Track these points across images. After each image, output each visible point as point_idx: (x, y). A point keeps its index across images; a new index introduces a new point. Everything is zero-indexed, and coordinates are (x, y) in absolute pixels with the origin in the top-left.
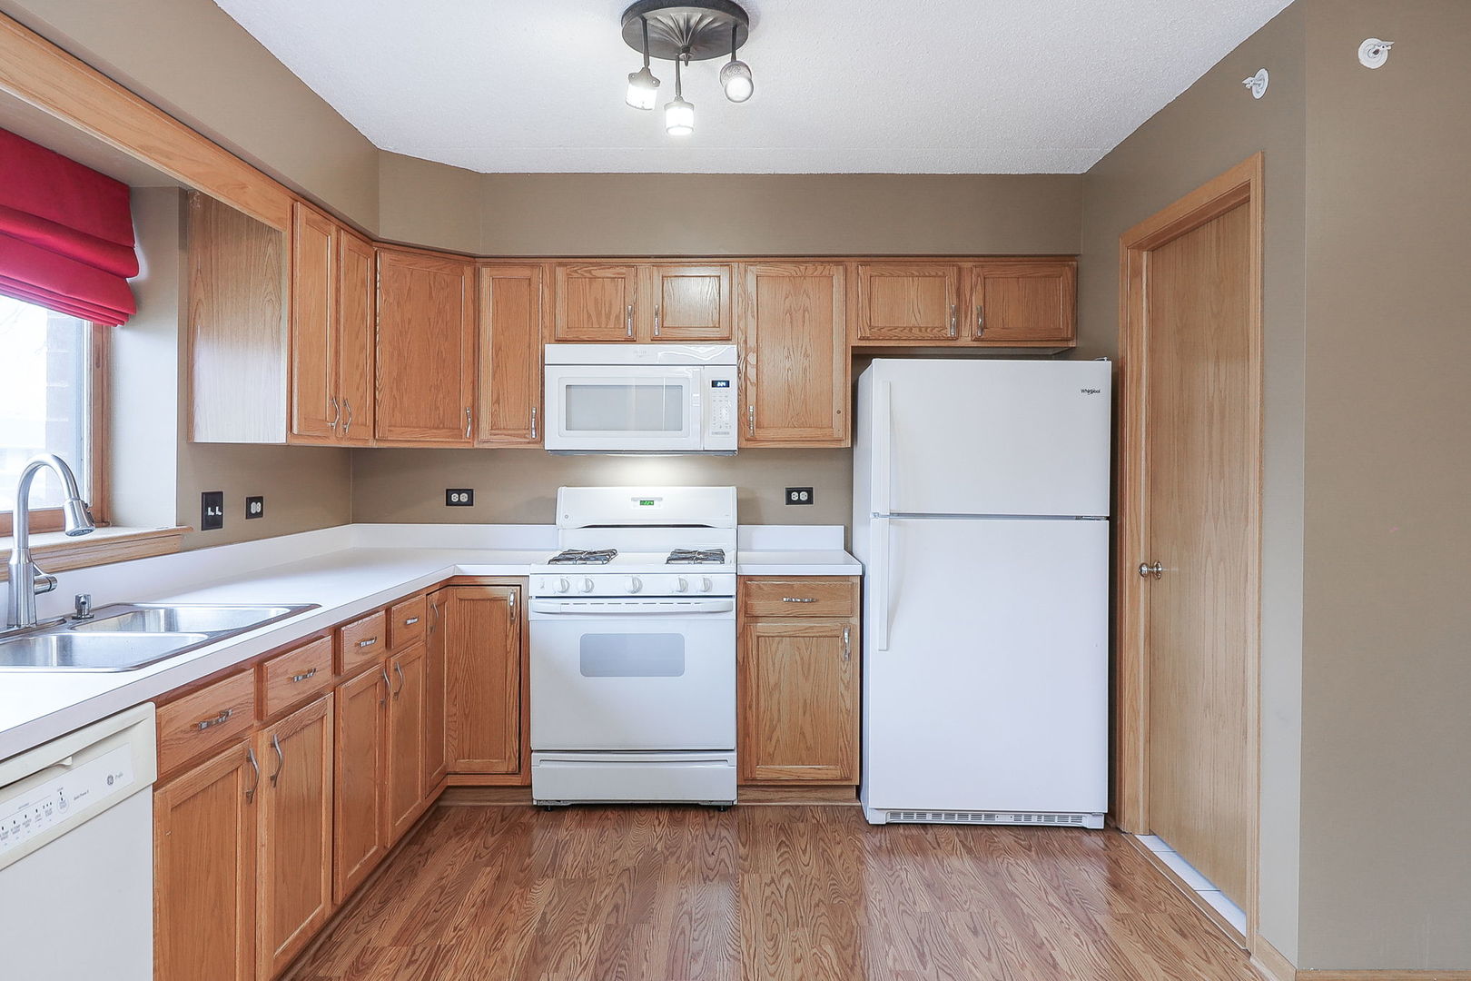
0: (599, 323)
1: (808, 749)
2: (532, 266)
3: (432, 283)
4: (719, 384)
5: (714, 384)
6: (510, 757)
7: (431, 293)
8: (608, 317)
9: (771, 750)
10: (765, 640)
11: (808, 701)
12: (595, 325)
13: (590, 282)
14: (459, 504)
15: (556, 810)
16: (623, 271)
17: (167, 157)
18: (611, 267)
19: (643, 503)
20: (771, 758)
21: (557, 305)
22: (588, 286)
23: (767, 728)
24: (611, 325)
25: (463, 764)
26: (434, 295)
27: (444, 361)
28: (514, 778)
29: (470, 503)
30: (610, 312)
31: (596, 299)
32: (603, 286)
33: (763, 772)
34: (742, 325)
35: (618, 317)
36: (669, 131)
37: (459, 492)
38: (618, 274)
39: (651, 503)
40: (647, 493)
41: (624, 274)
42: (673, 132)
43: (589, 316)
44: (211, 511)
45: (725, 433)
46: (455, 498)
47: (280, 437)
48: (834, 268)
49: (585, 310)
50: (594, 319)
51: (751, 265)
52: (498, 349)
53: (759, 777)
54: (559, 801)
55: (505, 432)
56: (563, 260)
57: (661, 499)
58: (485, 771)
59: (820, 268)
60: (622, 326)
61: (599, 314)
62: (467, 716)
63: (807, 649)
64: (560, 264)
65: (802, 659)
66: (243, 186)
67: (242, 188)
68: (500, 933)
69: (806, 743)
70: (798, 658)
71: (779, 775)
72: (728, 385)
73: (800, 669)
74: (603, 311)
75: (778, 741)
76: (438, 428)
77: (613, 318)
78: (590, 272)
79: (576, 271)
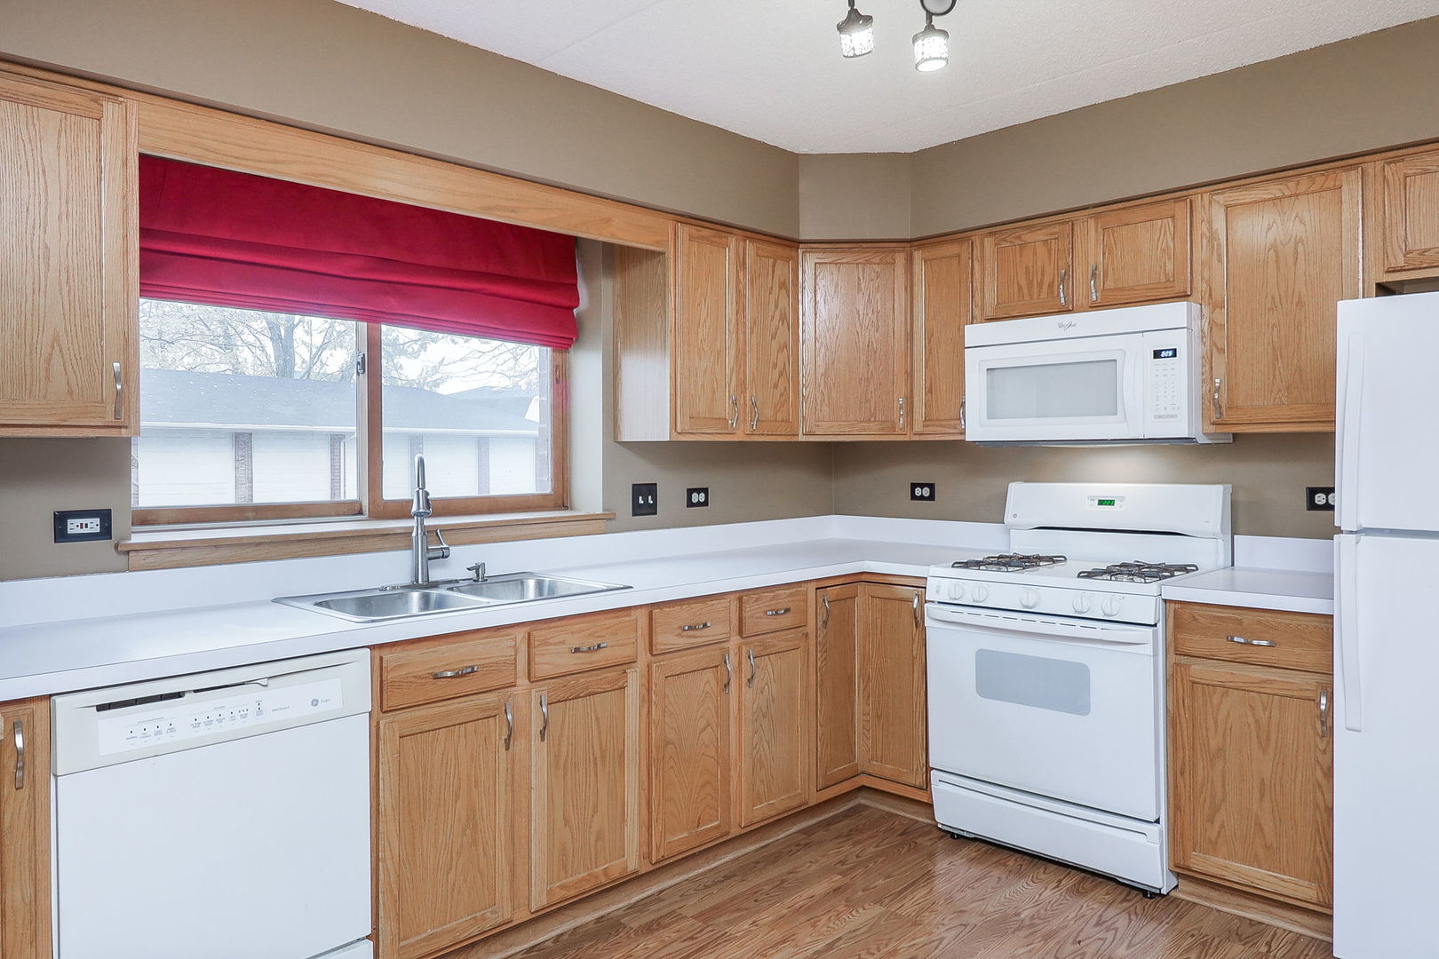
0: (1031, 295)
1: (1267, 847)
2: (961, 241)
3: (860, 276)
4: (1163, 354)
5: (1157, 354)
6: (917, 769)
7: (859, 285)
8: (1040, 285)
9: (1214, 837)
10: (1203, 690)
11: (1267, 782)
12: (1027, 297)
13: (1021, 248)
14: (922, 498)
15: (958, 839)
16: (1056, 230)
17: (513, 211)
18: (1046, 227)
19: (1101, 502)
20: (1213, 847)
21: (986, 280)
22: (1018, 255)
23: (1207, 805)
24: (1044, 294)
25: (875, 767)
26: (863, 286)
27: (875, 352)
28: (920, 792)
29: (932, 497)
30: (1042, 280)
31: (1027, 268)
32: (1035, 249)
33: (1200, 862)
34: (1206, 275)
35: (1051, 285)
36: (919, 68)
37: (922, 486)
38: (1052, 234)
39: (1111, 503)
40: (1106, 490)
41: (1056, 234)
42: (923, 68)
43: (1020, 288)
44: (643, 499)
45: (1172, 416)
46: (918, 492)
47: (664, 435)
48: (1343, 175)
49: (1015, 282)
50: (1025, 290)
51: (1217, 194)
52: (929, 336)
53: (1195, 867)
54: (963, 831)
55: (937, 423)
56: (993, 229)
57: (1122, 499)
58: (896, 778)
59: (1320, 180)
60: (1056, 295)
61: (1030, 284)
62: (879, 717)
63: (1265, 710)
64: (991, 234)
65: (1257, 722)
66: (608, 220)
67: (607, 222)
68: (784, 941)
69: (1264, 838)
70: (1251, 720)
71: (1224, 873)
72: (1175, 355)
73: (1254, 734)
74: (1035, 280)
75: (1222, 826)
76: (869, 421)
77: (1045, 286)
78: (1019, 237)
79: (1004, 240)
